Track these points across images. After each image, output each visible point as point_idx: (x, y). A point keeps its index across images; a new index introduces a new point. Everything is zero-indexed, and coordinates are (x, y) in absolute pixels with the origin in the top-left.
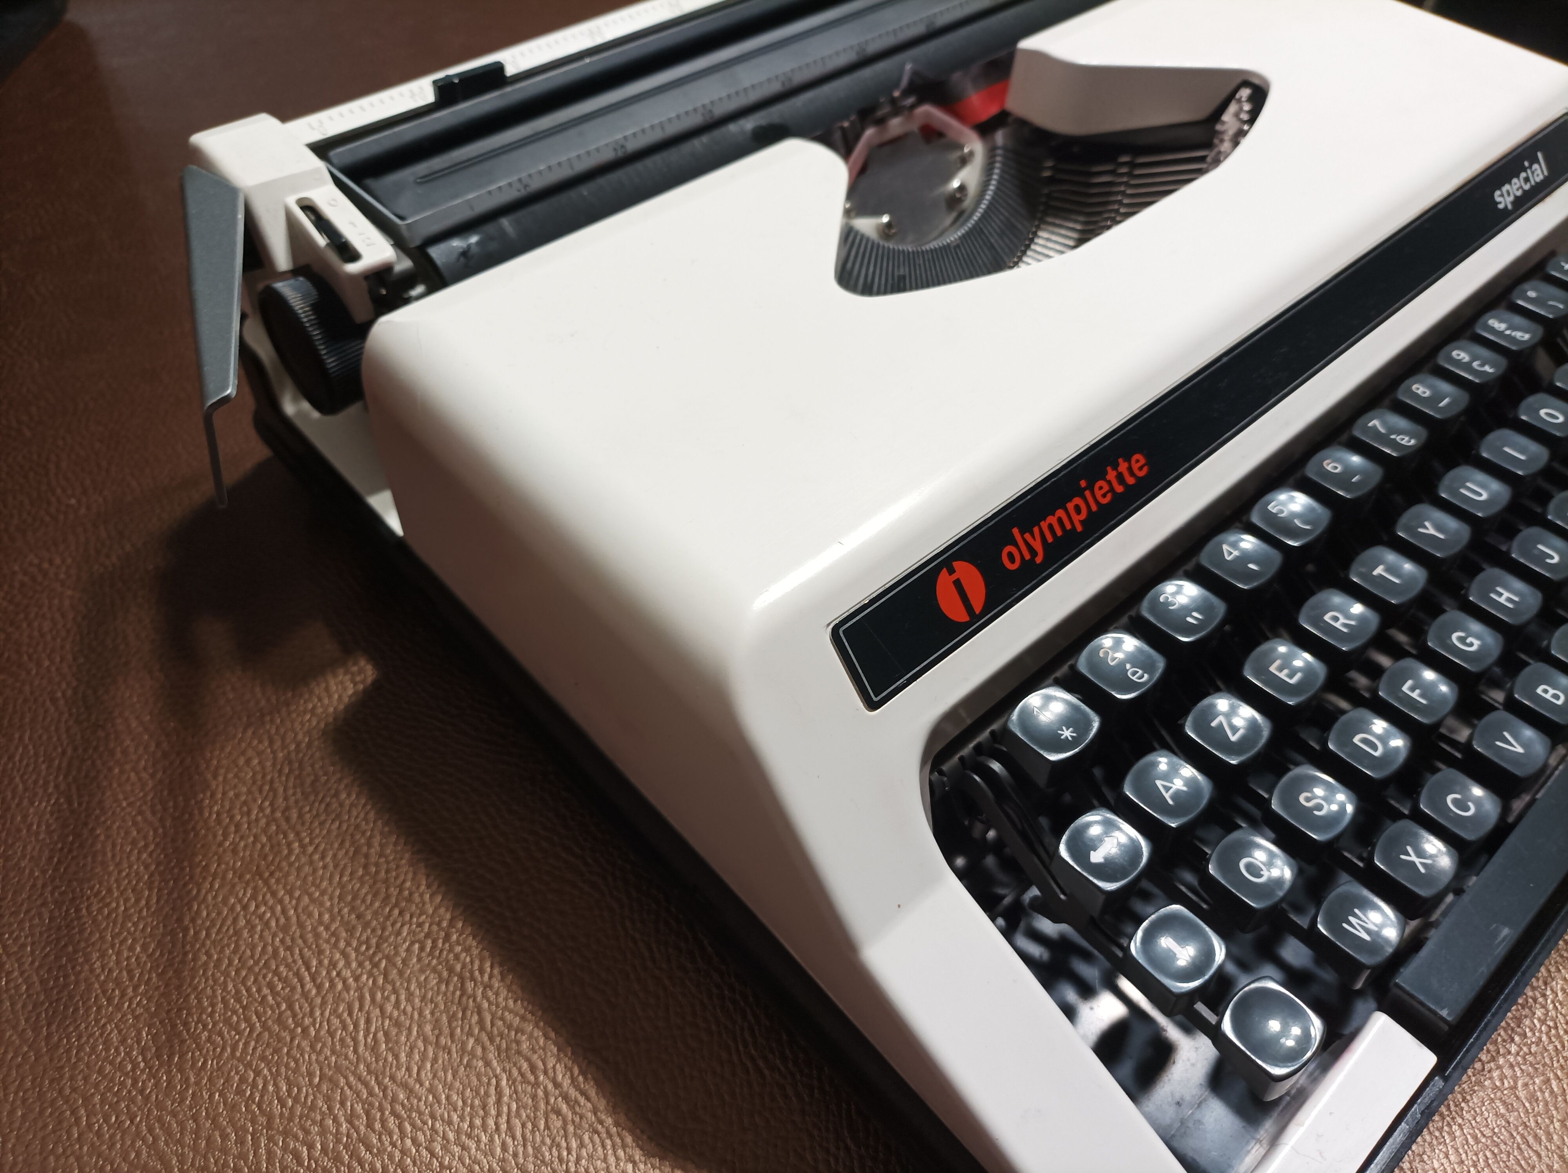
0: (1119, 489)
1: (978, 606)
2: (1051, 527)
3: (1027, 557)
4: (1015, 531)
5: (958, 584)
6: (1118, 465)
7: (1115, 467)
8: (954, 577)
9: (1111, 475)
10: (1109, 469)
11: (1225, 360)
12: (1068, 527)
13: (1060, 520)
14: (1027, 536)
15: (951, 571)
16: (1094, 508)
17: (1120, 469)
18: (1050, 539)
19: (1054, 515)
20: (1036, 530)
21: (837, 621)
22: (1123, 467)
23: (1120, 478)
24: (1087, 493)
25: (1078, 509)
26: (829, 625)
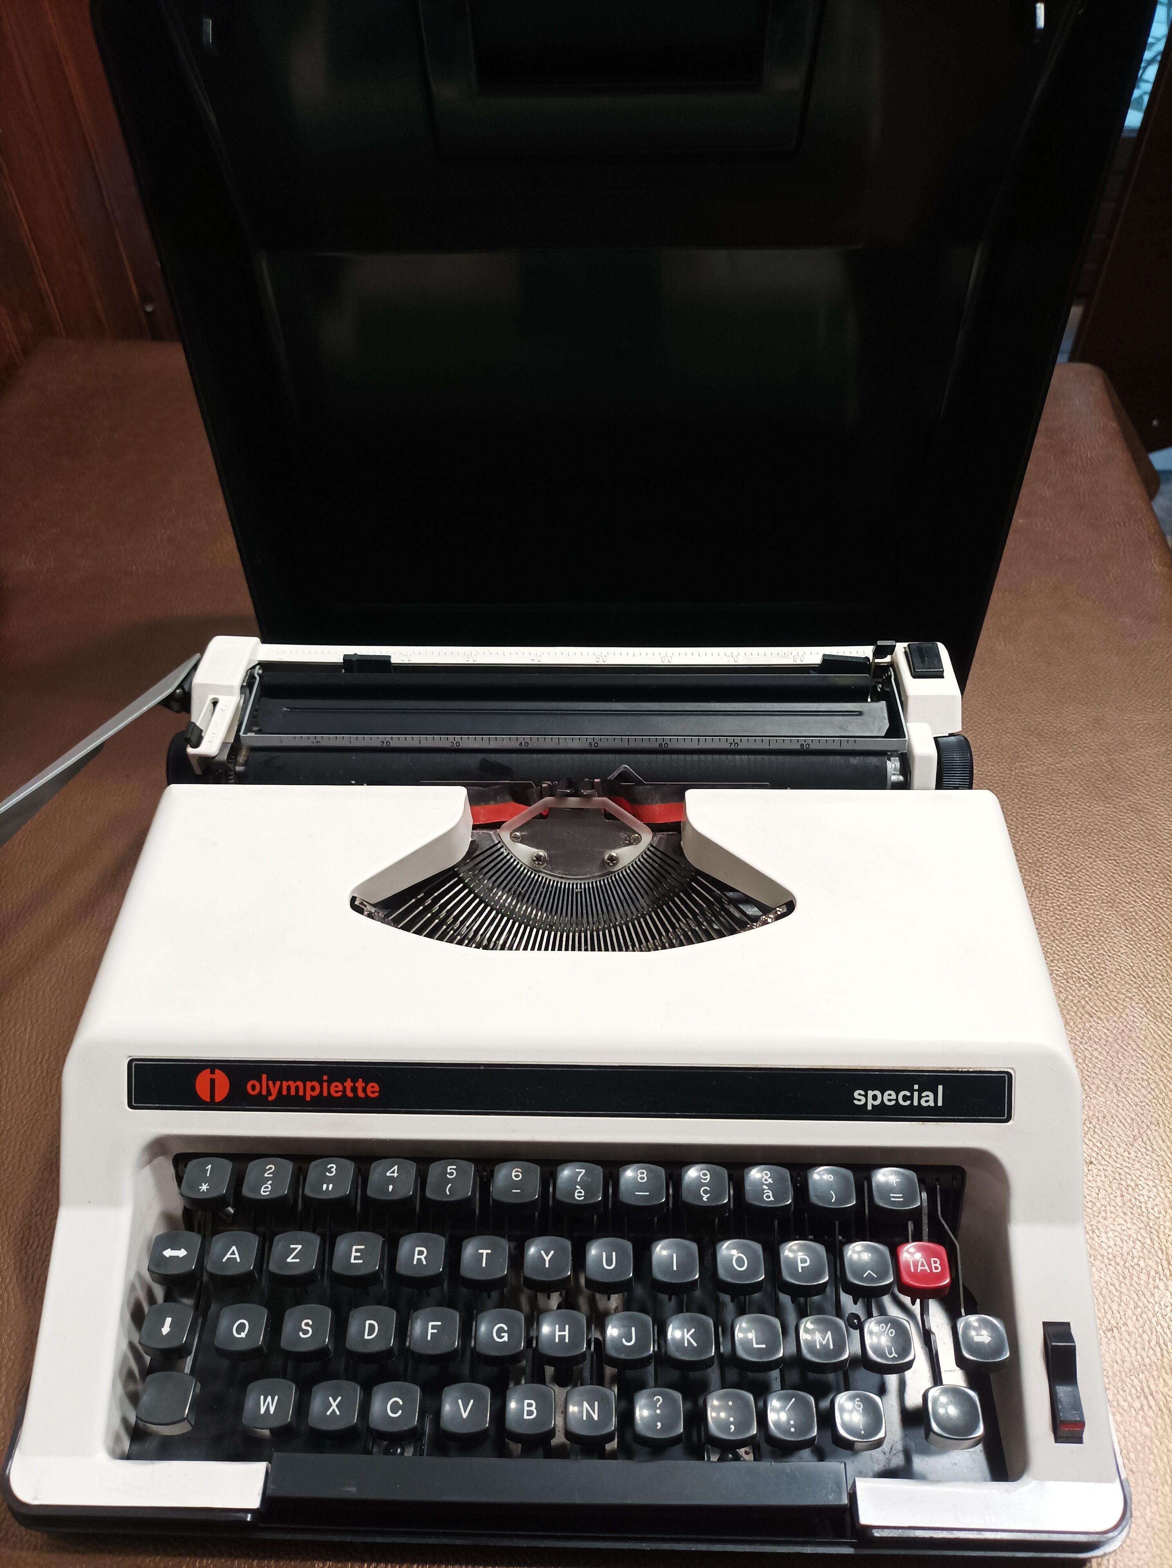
0: (350, 1094)
1: (218, 1099)
2: (289, 1087)
3: (264, 1092)
4: (264, 1076)
5: (213, 1081)
6: (357, 1081)
7: (354, 1081)
8: (212, 1076)
9: (349, 1084)
10: (349, 1080)
11: (482, 1068)
12: (301, 1093)
13: (297, 1088)
14: (270, 1083)
15: (213, 1072)
16: (325, 1094)
17: (357, 1084)
18: (284, 1092)
19: (295, 1082)
20: (278, 1083)
21: (134, 1058)
22: (360, 1084)
23: (354, 1089)
24: (325, 1084)
25: (313, 1089)
26: (130, 1057)
